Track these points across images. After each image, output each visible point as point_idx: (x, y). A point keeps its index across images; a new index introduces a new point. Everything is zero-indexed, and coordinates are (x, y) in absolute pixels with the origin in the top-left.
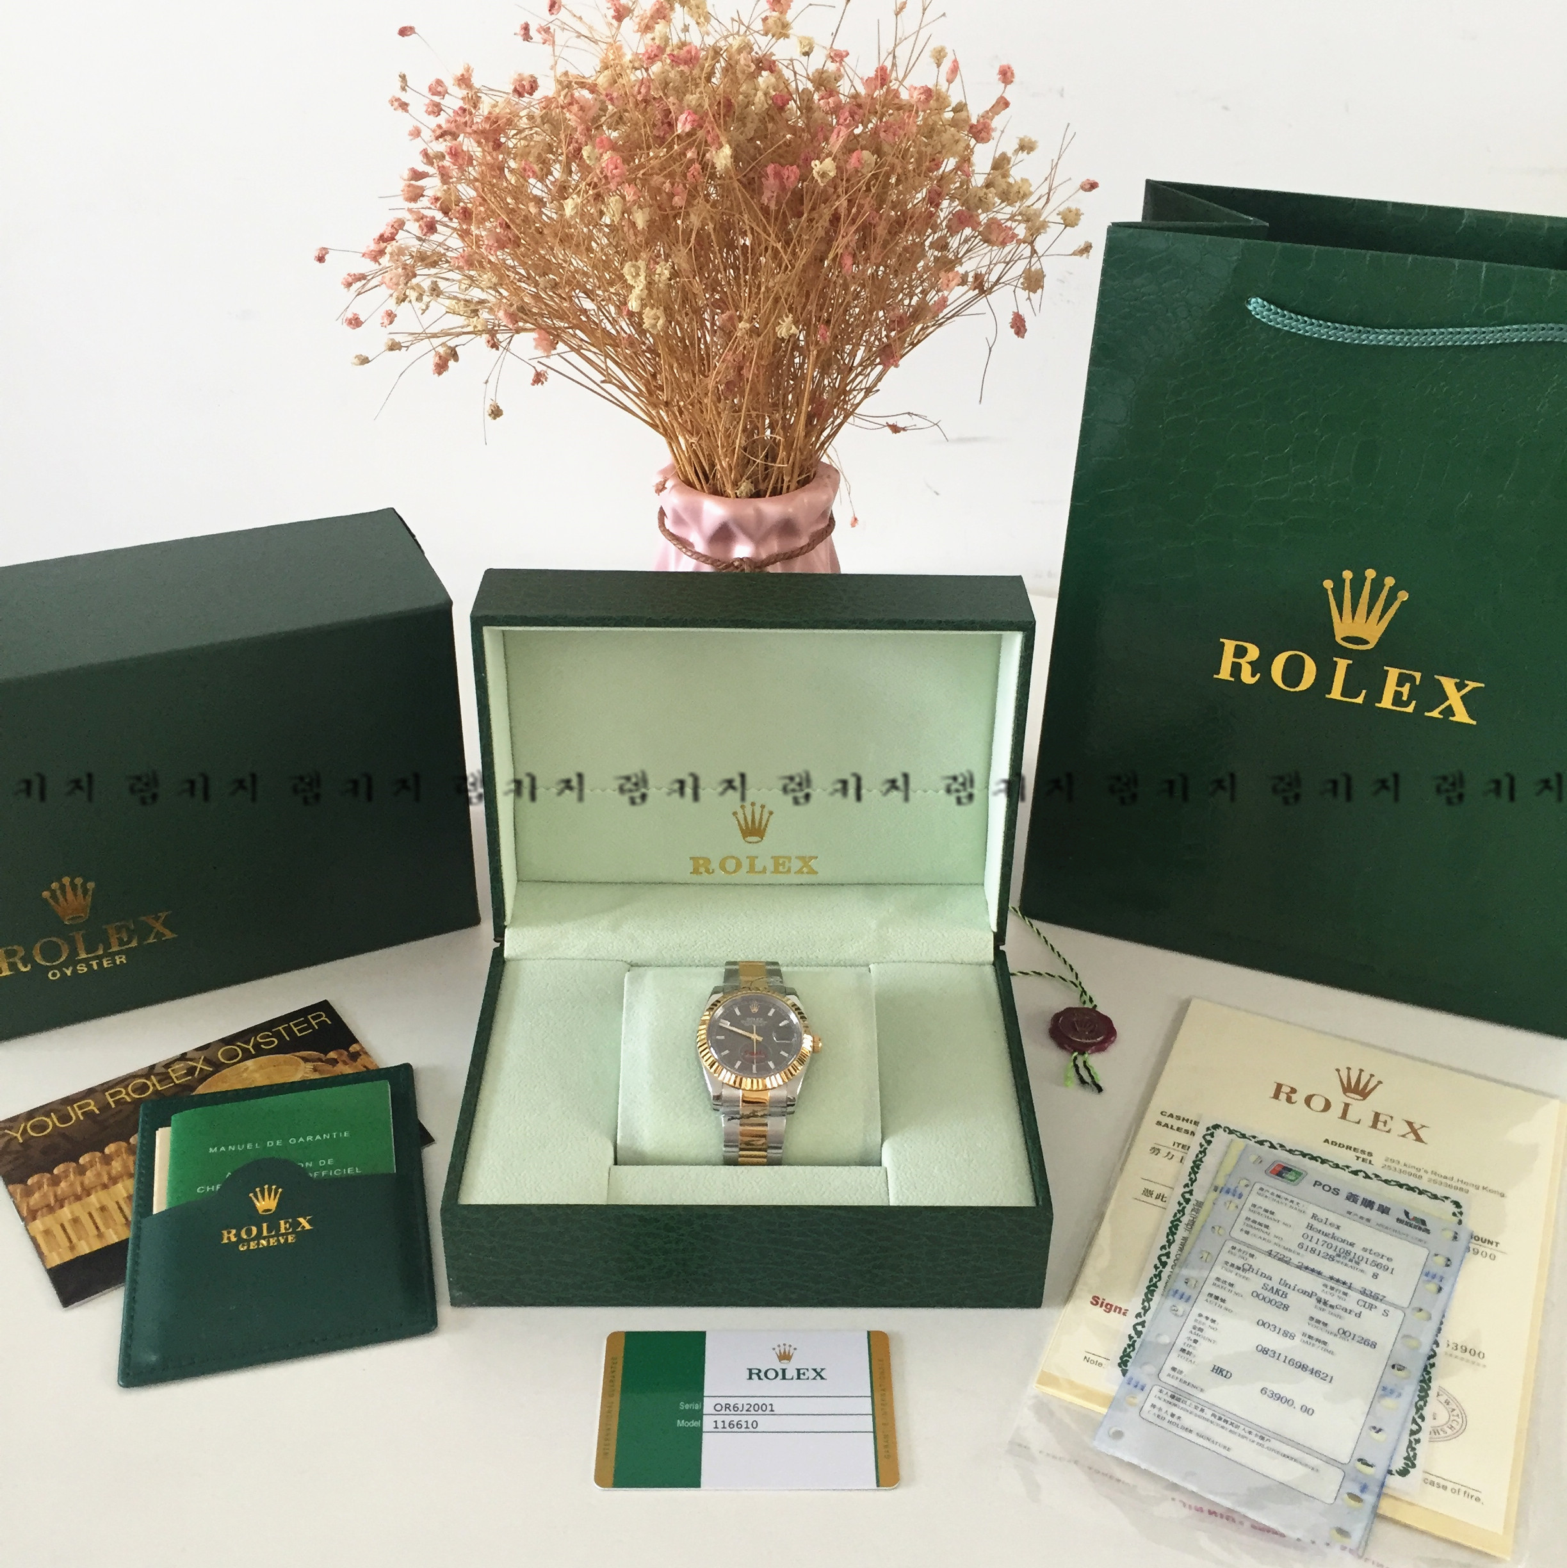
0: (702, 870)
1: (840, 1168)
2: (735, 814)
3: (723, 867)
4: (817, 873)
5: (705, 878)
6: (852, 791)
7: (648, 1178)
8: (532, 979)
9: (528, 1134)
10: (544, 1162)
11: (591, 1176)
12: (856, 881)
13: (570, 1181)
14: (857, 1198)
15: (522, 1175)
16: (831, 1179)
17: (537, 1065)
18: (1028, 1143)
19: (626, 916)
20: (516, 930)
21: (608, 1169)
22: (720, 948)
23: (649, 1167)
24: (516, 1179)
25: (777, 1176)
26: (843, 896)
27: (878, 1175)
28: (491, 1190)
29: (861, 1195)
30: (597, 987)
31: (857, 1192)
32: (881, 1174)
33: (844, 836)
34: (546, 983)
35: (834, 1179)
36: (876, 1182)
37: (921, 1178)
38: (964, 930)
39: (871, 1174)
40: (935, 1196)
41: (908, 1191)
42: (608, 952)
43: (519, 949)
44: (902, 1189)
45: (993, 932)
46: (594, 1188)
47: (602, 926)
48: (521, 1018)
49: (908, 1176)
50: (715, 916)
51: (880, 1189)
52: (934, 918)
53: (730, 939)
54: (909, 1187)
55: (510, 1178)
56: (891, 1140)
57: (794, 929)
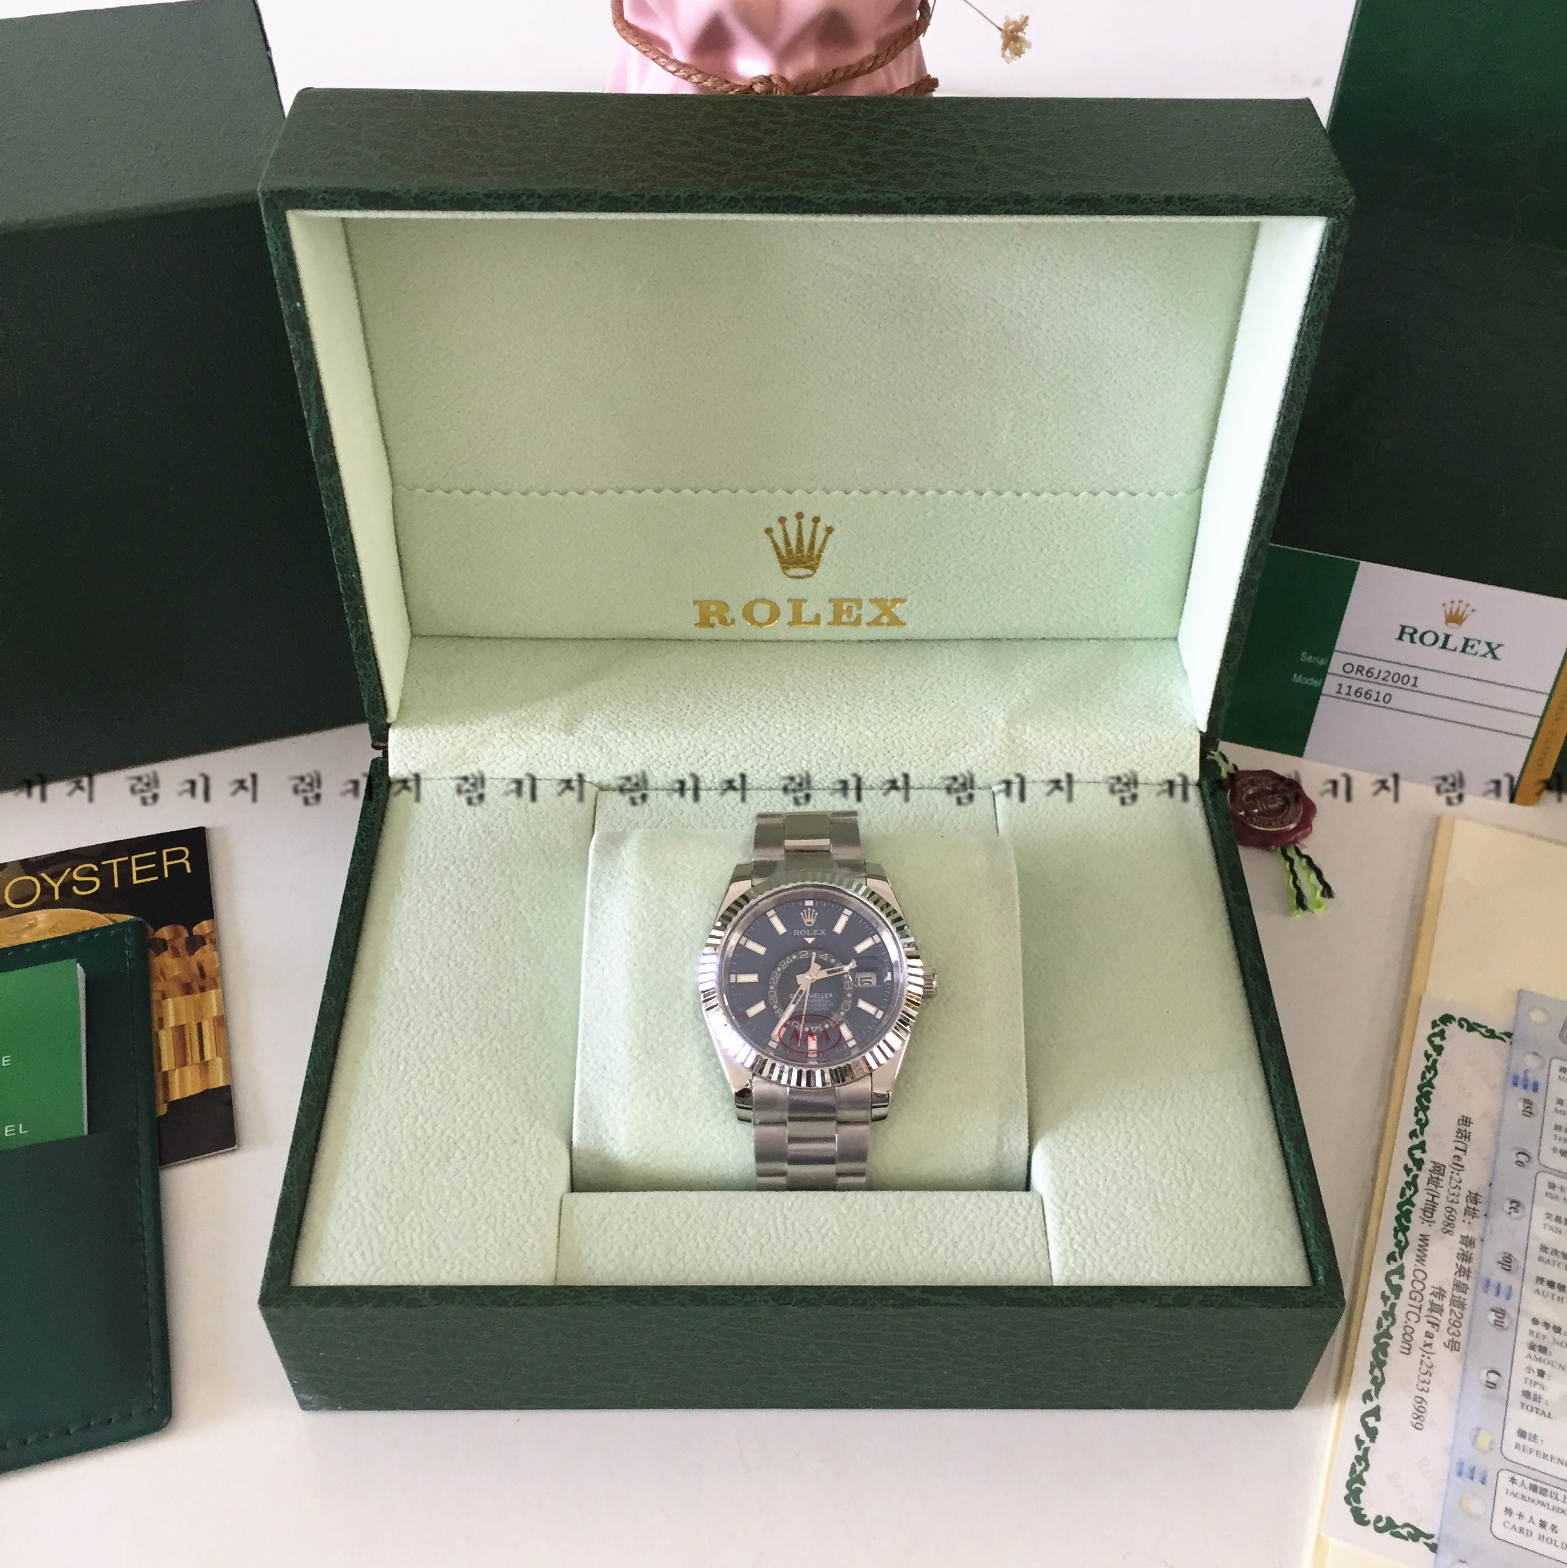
0: (714, 620)
1: (963, 1196)
2: (769, 531)
3: (748, 615)
4: (904, 624)
5: (719, 631)
6: (970, 493)
7: (629, 1220)
8: (436, 817)
9: (419, 1133)
10: (447, 1192)
11: (529, 1220)
12: (967, 635)
13: (491, 1233)
14: (995, 1263)
15: (407, 1219)
16: (947, 1221)
17: (438, 990)
18: (1287, 1147)
19: (590, 703)
20: (406, 731)
21: (558, 1204)
22: (746, 761)
23: (630, 1195)
24: (397, 1228)
25: (851, 1215)
26: (947, 664)
27: (1028, 1213)
28: (351, 1255)
29: (1000, 1255)
30: (542, 833)
31: (993, 1248)
32: (1033, 1211)
33: (952, 567)
34: (457, 827)
35: (951, 1222)
36: (1026, 1228)
37: (1105, 1221)
38: (1151, 728)
39: (1016, 1211)
40: (1132, 1261)
41: (1084, 1248)
42: (561, 767)
43: (414, 763)
44: (1072, 1245)
45: (1201, 732)
46: (533, 1246)
47: (550, 722)
48: (414, 895)
49: (1082, 1215)
50: (737, 703)
51: (1033, 1244)
52: (1099, 705)
53: (763, 746)
54: (1085, 1241)
55: (386, 1228)
56: (1048, 1139)
57: (869, 728)
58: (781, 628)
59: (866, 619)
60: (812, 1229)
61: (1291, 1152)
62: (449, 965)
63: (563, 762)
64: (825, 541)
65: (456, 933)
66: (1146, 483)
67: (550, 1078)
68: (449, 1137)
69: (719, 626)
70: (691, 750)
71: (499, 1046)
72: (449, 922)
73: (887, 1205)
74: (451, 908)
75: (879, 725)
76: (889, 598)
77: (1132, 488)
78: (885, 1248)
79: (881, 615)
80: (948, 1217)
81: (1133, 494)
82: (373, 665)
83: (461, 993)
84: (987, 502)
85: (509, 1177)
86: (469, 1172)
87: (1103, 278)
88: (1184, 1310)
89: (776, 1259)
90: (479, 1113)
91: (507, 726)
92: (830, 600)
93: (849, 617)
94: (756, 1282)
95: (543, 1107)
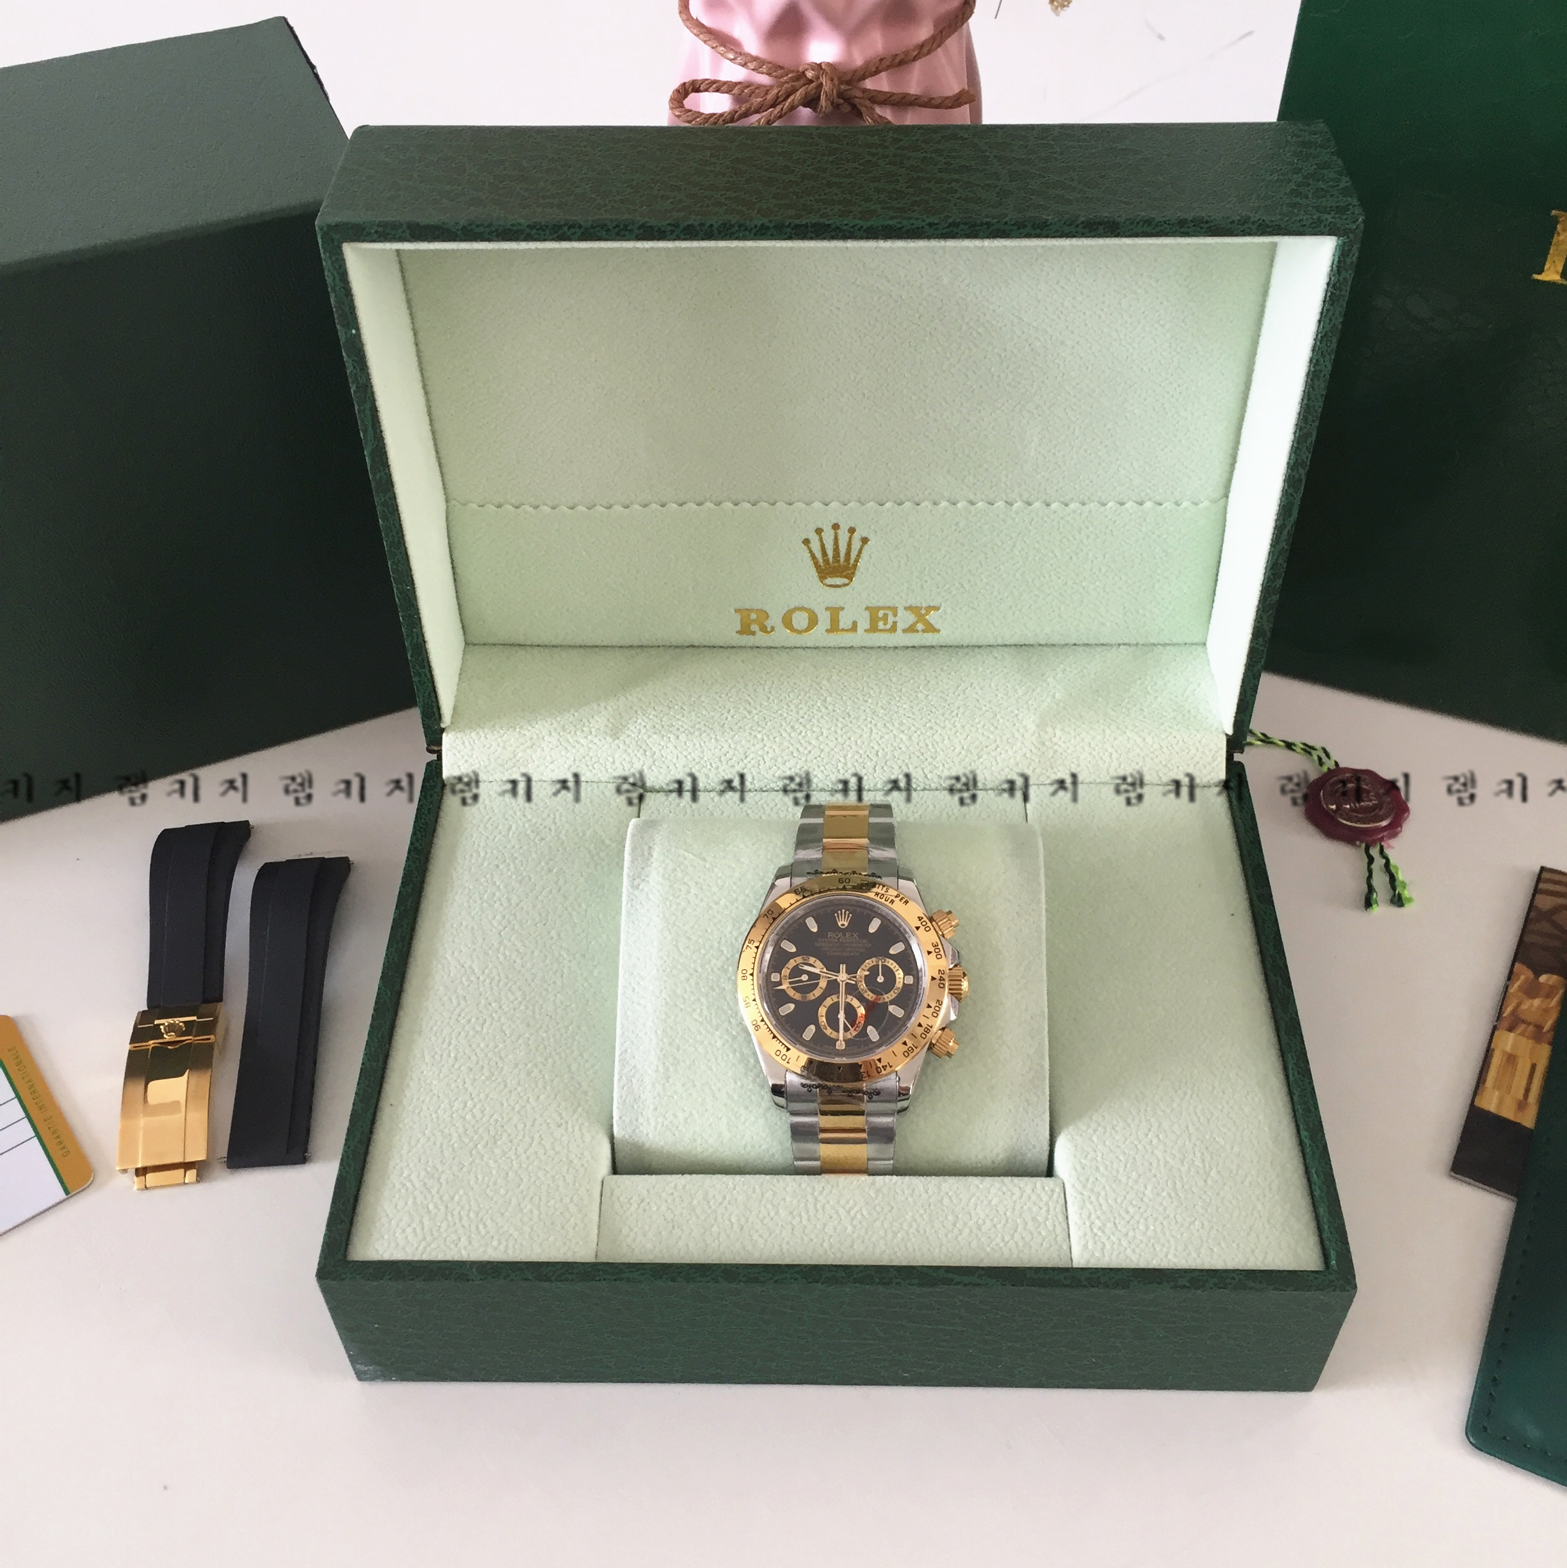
0: (755, 627)
2: (806, 542)
3: (787, 622)
4: (938, 631)
6: (1000, 504)
7: (666, 1201)
8: (487, 817)
9: (468, 1117)
10: (494, 1172)
11: (572, 1201)
12: (1000, 642)
13: (536, 1212)
14: (1017, 1243)
15: (457, 1198)
16: (971, 1205)
17: (488, 981)
18: (1303, 1137)
19: (635, 708)
20: (459, 735)
21: (600, 1184)
22: (784, 763)
23: (668, 1178)
24: (447, 1207)
25: (880, 1198)
26: (980, 669)
27: (1050, 1197)
28: (404, 1231)
29: (1023, 1238)
30: (588, 833)
31: (1016, 1231)
32: (1055, 1196)
33: (982, 576)
34: (507, 827)
35: (976, 1205)
36: (1048, 1211)
37: (1124, 1206)
38: (1178, 730)
39: (1039, 1196)
40: (1150, 1245)
41: (1103, 1232)
42: (607, 771)
43: (466, 765)
44: (1092, 1229)
45: (1227, 735)
46: (576, 1225)
47: (597, 727)
48: (467, 891)
49: (1102, 1201)
50: (776, 708)
51: (1055, 1226)
52: (1128, 710)
53: (801, 749)
54: (1104, 1225)
55: (436, 1207)
56: (1071, 1128)
57: (903, 732)
58: (819, 635)
59: (901, 626)
60: (841, 1211)
61: (1307, 1141)
62: (498, 958)
63: (609, 765)
64: (860, 552)
65: (505, 928)
66: (1172, 493)
67: (593, 1066)
68: (497, 1121)
69: (759, 634)
70: (731, 752)
71: (544, 1035)
72: (499, 917)
73: (913, 1190)
74: (501, 905)
75: (913, 728)
76: (924, 605)
77: (1158, 498)
78: (913, 1230)
79: (917, 622)
80: (973, 1200)
81: (1161, 504)
82: (427, 672)
83: (509, 985)
84: (1017, 513)
85: (553, 1159)
86: (516, 1154)
87: (1125, 296)
88: (1199, 1292)
89: (806, 1239)
90: (525, 1098)
91: (555, 730)
93: (885, 624)
94: (788, 1261)
95: (586, 1093)
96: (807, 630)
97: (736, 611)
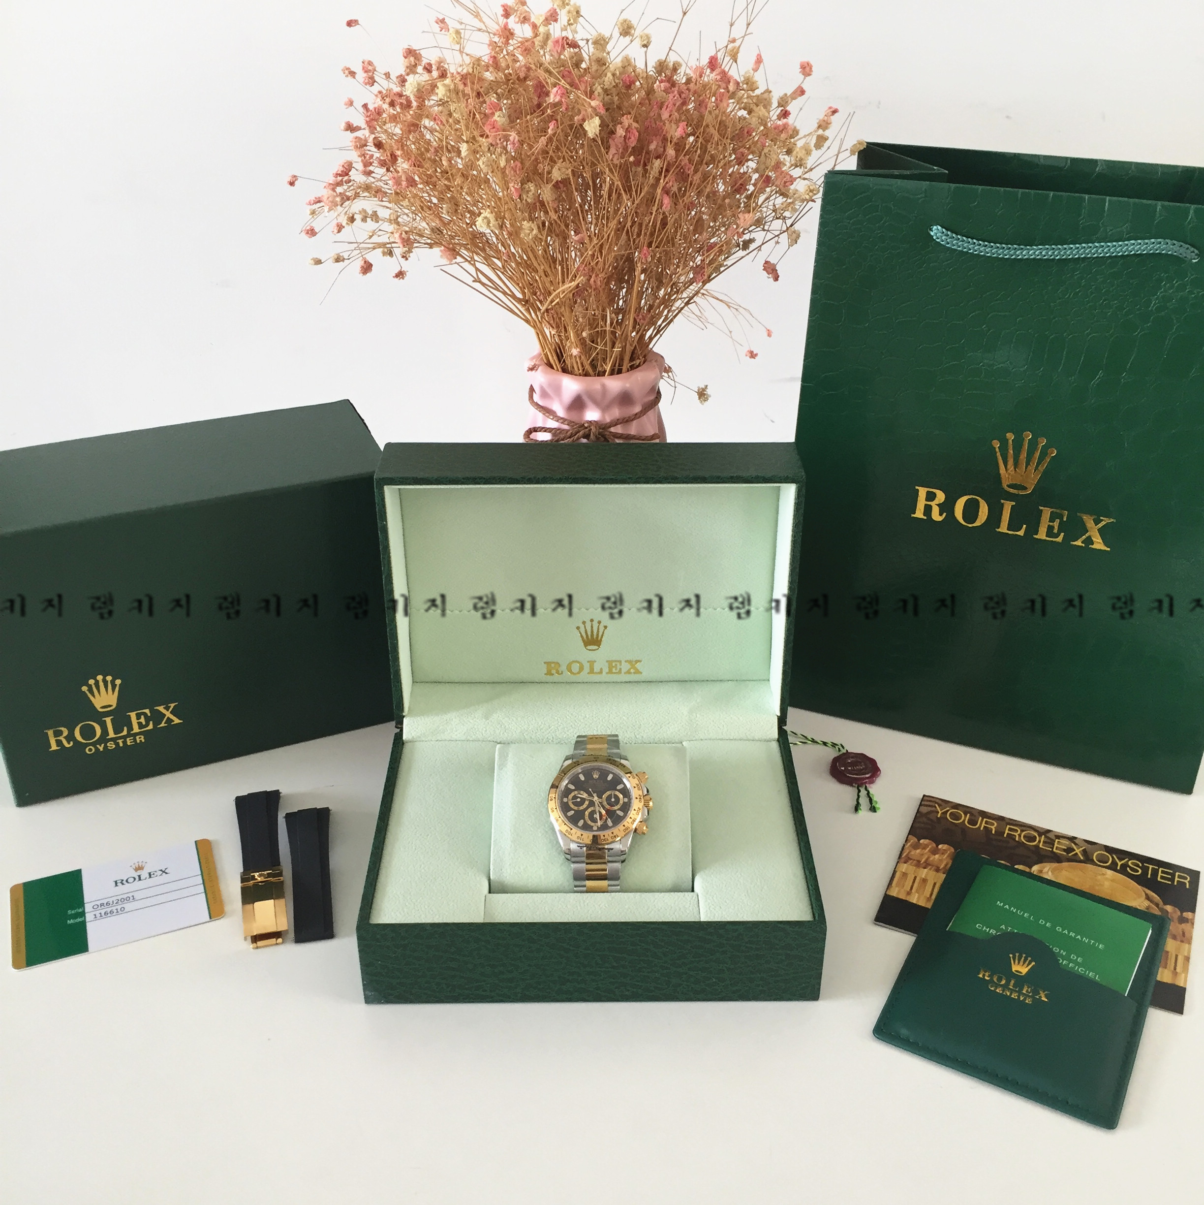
0: (554, 671)
1: (662, 894)
3: (569, 669)
6: (668, 609)
7: (515, 903)
8: (426, 755)
9: (423, 871)
10: (436, 891)
11: (472, 902)
12: (671, 679)
13: (455, 906)
14: (676, 915)
15: (419, 901)
16: (655, 902)
17: (429, 819)
19: (496, 707)
20: (412, 718)
21: (484, 897)
22: (568, 731)
23: (516, 894)
24: (414, 904)
26: (662, 690)
27: (692, 899)
28: (395, 913)
31: (676, 910)
32: (694, 898)
35: (658, 902)
36: (691, 903)
37: (724, 900)
38: (756, 715)
39: (687, 899)
40: (735, 912)
41: (715, 909)
42: (483, 734)
43: (415, 733)
44: (710, 908)
45: (777, 716)
46: (474, 909)
47: (478, 715)
48: (417, 784)
49: (715, 899)
50: (564, 707)
51: (693, 909)
52: (732, 706)
53: (576, 724)
54: (716, 907)
55: (409, 903)
56: (702, 873)
57: (624, 716)
58: (584, 676)
59: (623, 671)
60: (596, 906)
61: (808, 873)
62: (433, 810)
64: (603, 633)
65: (436, 799)
68: (436, 872)
70: (543, 726)
71: (457, 840)
72: (433, 795)
74: (434, 790)
76: (634, 660)
83: (439, 821)
84: (675, 614)
85: (463, 887)
86: (445, 884)
87: (717, 513)
90: (449, 864)
91: (458, 716)
92: (607, 661)
93: (616, 670)
95: (477, 862)
96: (579, 673)
97: (545, 663)
